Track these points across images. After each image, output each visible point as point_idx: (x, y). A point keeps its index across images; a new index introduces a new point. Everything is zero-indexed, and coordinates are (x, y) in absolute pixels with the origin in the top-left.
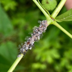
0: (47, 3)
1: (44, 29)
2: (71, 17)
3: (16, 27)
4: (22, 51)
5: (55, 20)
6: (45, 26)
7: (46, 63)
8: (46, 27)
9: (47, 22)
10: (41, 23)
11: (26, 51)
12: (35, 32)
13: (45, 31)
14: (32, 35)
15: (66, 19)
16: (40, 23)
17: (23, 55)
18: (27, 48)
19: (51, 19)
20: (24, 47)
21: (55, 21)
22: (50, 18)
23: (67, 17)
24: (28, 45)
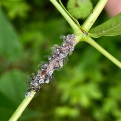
0: (77, 6)
1: (69, 49)
2: (115, 29)
3: (28, 46)
4: (34, 86)
5: (88, 34)
6: (71, 44)
7: (78, 106)
8: (74, 45)
9: (74, 38)
10: (65, 40)
11: (40, 85)
12: (55, 54)
13: (71, 53)
14: (50, 59)
15: (107, 32)
16: (63, 40)
17: (35, 92)
18: (42, 81)
19: (82, 32)
20: (36, 78)
21: (88, 36)
22: (80, 31)
23: (109, 30)
24: (44, 76)
